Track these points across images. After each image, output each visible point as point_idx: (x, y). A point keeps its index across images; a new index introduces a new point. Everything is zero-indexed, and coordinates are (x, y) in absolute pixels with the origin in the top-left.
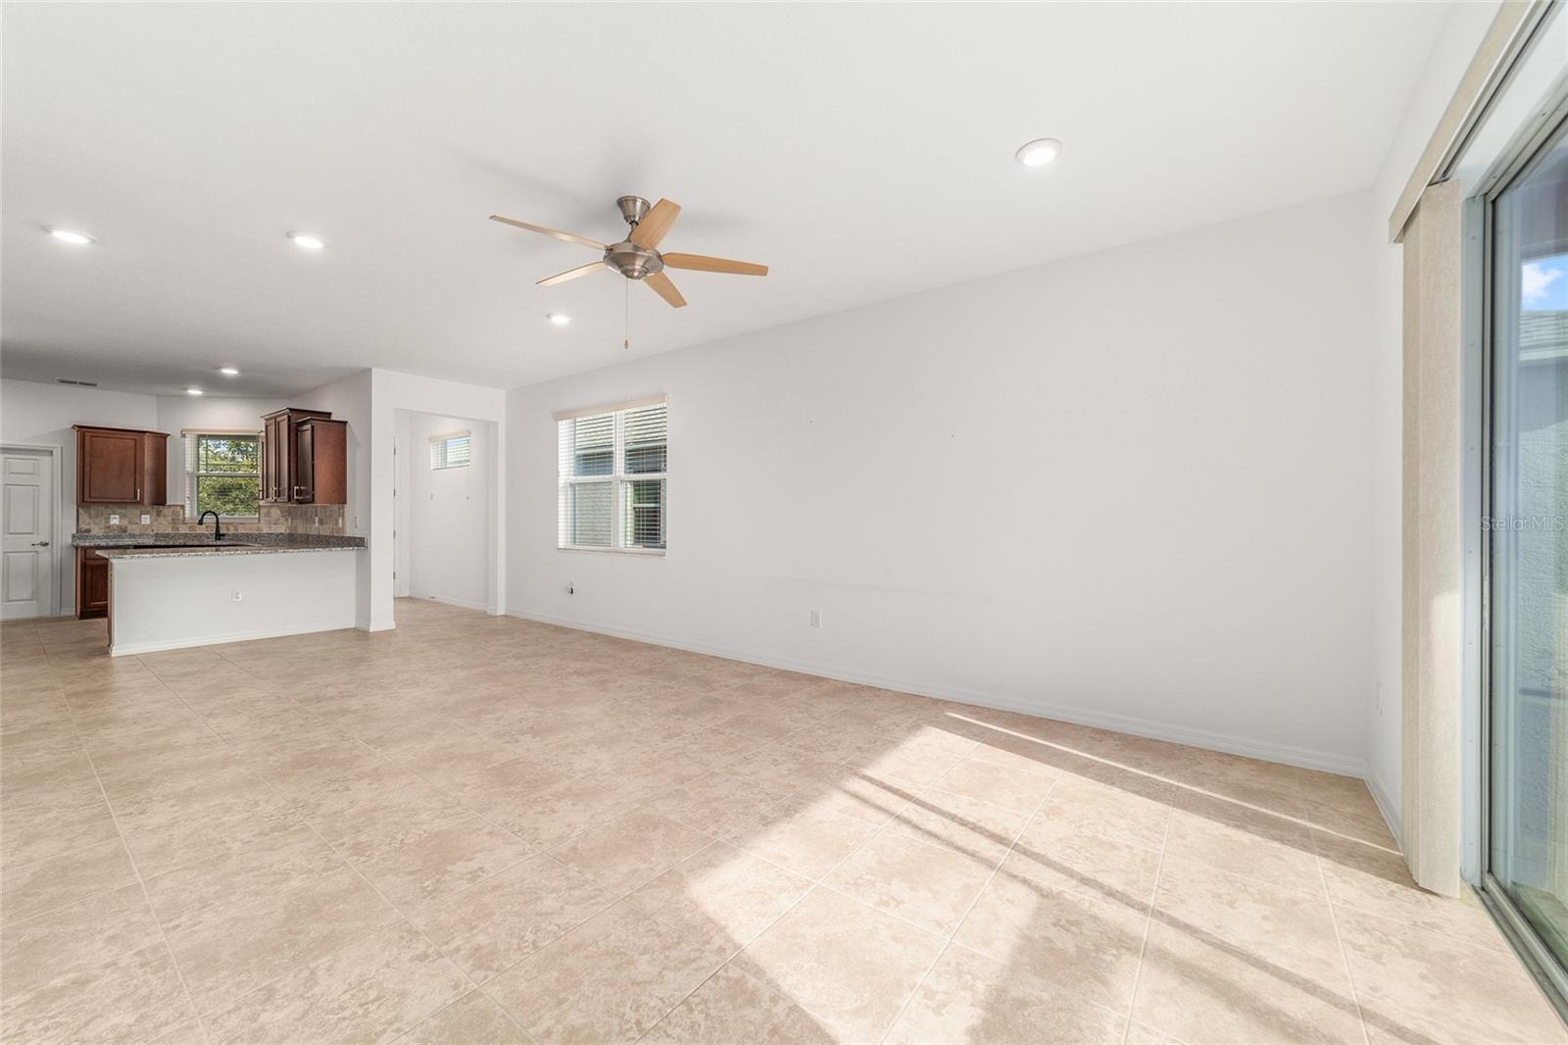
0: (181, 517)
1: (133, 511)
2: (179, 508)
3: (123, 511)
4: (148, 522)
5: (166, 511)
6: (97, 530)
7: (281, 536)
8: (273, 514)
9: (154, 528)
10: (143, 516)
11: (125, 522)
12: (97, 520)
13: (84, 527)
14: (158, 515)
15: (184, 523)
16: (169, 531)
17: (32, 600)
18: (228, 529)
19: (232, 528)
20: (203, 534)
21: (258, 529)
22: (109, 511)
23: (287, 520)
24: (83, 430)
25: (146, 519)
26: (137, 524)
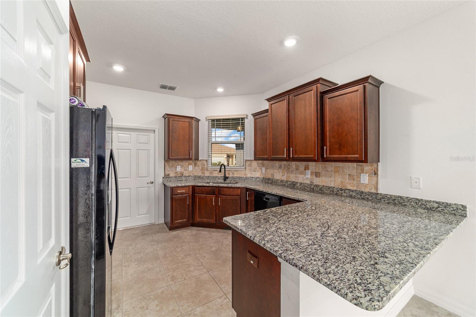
0: (206, 166)
1: (185, 163)
2: (205, 161)
3: (182, 163)
4: (191, 170)
5: (199, 163)
6: (172, 175)
7: (258, 179)
8: (253, 165)
9: (194, 173)
10: (189, 166)
11: (183, 170)
12: (172, 169)
13: (167, 173)
14: (195, 165)
15: (207, 170)
16: (200, 174)
17: (147, 214)
18: (229, 174)
19: (231, 173)
20: (217, 177)
21: (245, 174)
22: (176, 163)
23: (261, 169)
24: (168, 117)
25: (191, 168)
26: (187, 170)
